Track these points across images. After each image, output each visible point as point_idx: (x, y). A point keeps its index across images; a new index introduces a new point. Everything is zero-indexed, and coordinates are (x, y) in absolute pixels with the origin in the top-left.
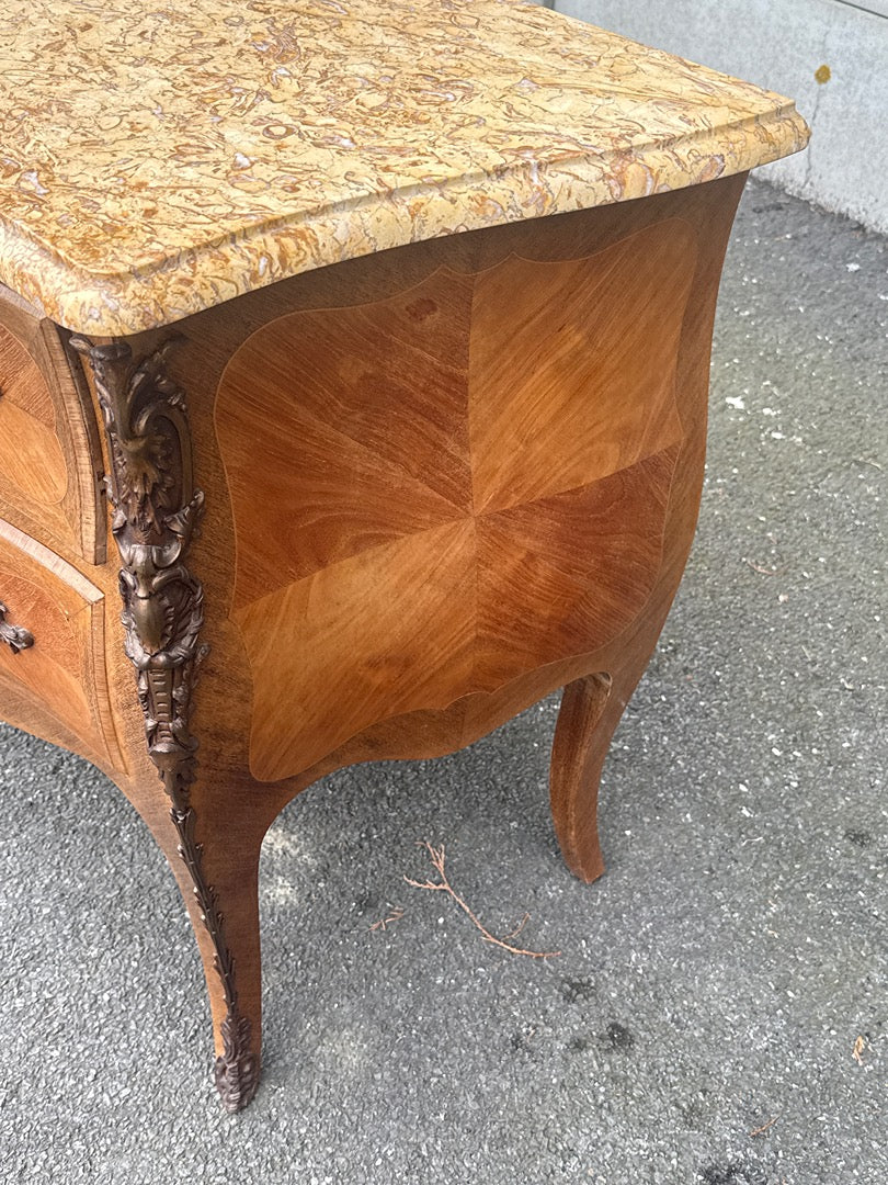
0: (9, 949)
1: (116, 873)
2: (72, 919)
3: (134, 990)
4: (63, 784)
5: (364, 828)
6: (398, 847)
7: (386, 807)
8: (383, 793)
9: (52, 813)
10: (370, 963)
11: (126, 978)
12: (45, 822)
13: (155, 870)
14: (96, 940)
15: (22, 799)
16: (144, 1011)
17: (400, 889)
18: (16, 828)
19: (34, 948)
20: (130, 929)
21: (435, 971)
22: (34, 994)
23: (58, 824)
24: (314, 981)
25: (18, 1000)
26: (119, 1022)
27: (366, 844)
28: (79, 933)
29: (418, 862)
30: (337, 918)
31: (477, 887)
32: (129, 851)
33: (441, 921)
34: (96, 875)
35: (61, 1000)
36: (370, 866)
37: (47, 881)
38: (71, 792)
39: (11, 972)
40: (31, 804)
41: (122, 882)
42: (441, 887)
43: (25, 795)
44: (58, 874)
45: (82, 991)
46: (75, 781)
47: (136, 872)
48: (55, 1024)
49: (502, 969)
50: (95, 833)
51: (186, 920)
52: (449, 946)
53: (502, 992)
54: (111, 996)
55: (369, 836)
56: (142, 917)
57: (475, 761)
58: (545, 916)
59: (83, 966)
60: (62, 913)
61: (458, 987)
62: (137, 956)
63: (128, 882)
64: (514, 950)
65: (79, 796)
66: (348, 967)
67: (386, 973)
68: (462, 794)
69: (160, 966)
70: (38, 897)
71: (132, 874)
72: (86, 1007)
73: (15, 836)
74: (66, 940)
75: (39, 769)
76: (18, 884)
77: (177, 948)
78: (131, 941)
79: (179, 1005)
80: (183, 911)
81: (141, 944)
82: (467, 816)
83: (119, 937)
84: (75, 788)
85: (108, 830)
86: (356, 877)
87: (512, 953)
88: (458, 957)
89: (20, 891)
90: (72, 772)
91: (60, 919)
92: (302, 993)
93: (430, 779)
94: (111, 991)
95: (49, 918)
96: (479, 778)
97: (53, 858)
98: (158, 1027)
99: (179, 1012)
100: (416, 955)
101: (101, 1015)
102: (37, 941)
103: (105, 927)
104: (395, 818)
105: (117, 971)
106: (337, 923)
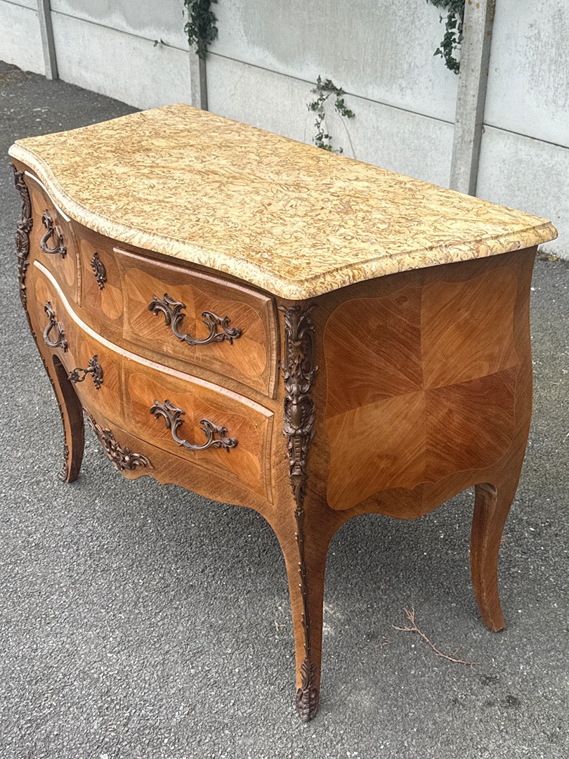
1: (238, 617)
2: (217, 636)
3: (251, 668)
4: (208, 578)
5: (369, 603)
6: (388, 612)
7: (381, 593)
8: (379, 588)
9: (203, 590)
10: (374, 662)
11: (246, 663)
12: (200, 594)
13: (258, 616)
14: (230, 646)
15: (187, 583)
16: (257, 677)
17: (390, 631)
18: (185, 596)
19: (199, 648)
20: (247, 642)
21: (411, 668)
22: (200, 668)
23: (206, 594)
24: (345, 669)
25: (192, 670)
26: (244, 681)
27: (370, 610)
28: (221, 642)
29: (400, 619)
30: (356, 642)
31: (433, 632)
32: (244, 608)
33: (413, 646)
34: (227, 618)
36: (373, 620)
37: (203, 619)
38: (212, 581)
39: (188, 658)
40: (192, 586)
41: (242, 621)
42: (413, 629)
44: (208, 617)
45: (224, 668)
46: (213, 576)
47: (249, 617)
48: (212, 681)
49: (447, 668)
50: (226, 599)
51: (276, 639)
52: (418, 658)
53: (447, 679)
54: (239, 670)
55: (372, 607)
56: (253, 637)
57: (431, 574)
58: (471, 647)
59: (223, 657)
60: (212, 633)
61: (423, 675)
62: (252, 653)
63: (244, 621)
64: (454, 660)
65: (216, 583)
66: (363, 664)
67: (383, 668)
68: (424, 589)
69: (264, 658)
70: (198, 626)
71: (246, 618)
72: (227, 674)
73: (185, 599)
74: (215, 645)
75: (194, 570)
76: (188, 620)
77: (272, 651)
78: (248, 647)
79: (274, 675)
80: (274, 635)
81: (253, 648)
82: (426, 600)
83: (241, 645)
84: (214, 580)
85: (232, 599)
86: (366, 624)
87: (453, 662)
88: (422, 662)
89: (190, 623)
90: (211, 572)
91: (211, 636)
92: (339, 673)
93: (406, 582)
94: (240, 668)
95: (205, 635)
96: (433, 582)
97: (205, 610)
98: (264, 684)
99: (274, 679)
100: (400, 660)
101: (234, 678)
102: (200, 645)
103: (234, 640)
104: (386, 599)
105: (242, 659)
106: (356, 644)
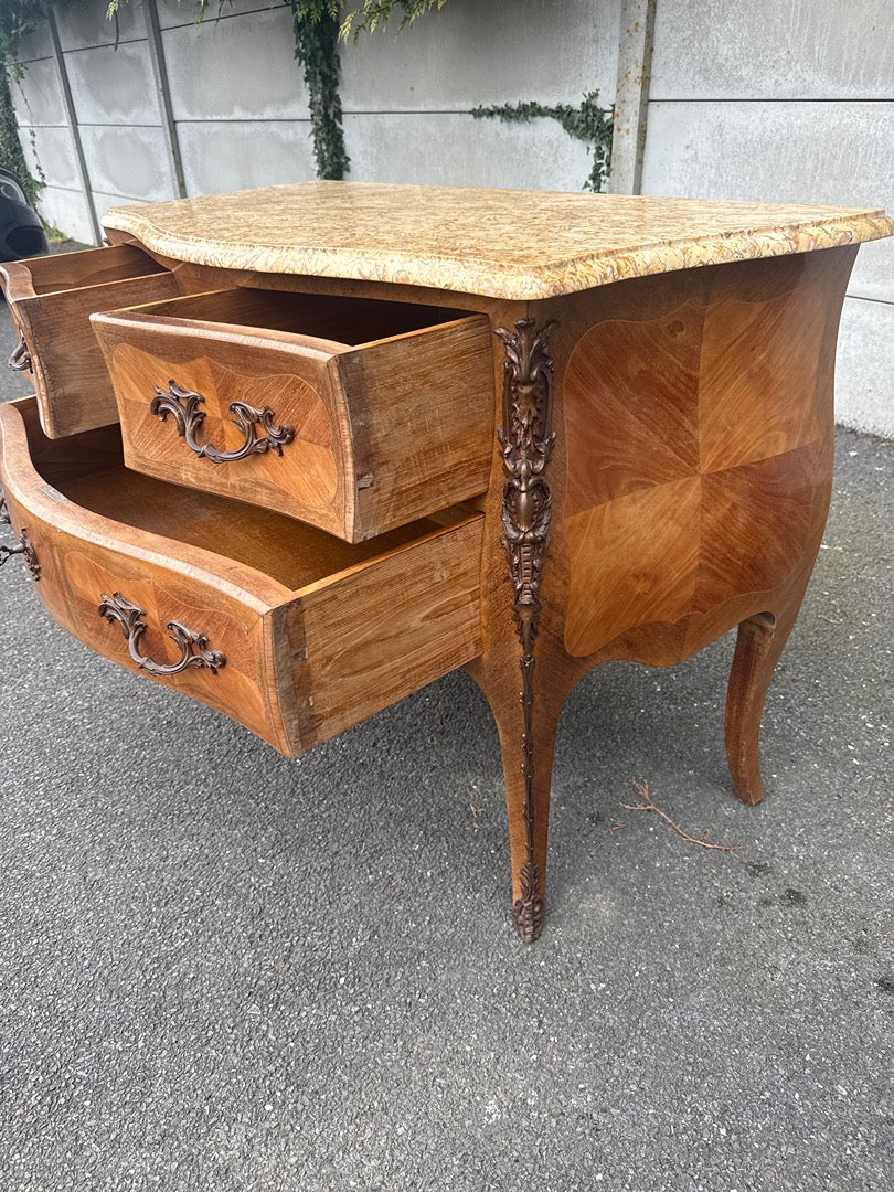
0: (361, 847)
1: (424, 802)
2: (398, 829)
3: (447, 869)
6: (612, 786)
7: (598, 762)
8: (594, 756)
10: (606, 854)
11: (440, 862)
13: (448, 799)
14: (417, 841)
16: (456, 882)
17: (619, 811)
20: (438, 833)
21: (654, 859)
22: (380, 873)
24: (569, 865)
25: (370, 877)
27: (589, 784)
28: (405, 836)
29: (628, 794)
30: (578, 828)
31: (673, 809)
32: (430, 789)
33: (651, 829)
35: (398, 876)
36: (594, 797)
39: (363, 860)
42: (648, 807)
43: (358, 759)
44: (386, 803)
45: (412, 870)
46: (388, 750)
48: (397, 890)
49: (701, 857)
51: (475, 828)
52: (661, 845)
53: (705, 871)
54: (432, 874)
55: (590, 780)
58: (725, 825)
59: (410, 856)
60: (392, 825)
61: (673, 869)
64: (708, 845)
65: (392, 759)
72: (417, 879)
73: (355, 782)
74: (397, 841)
80: (472, 823)
82: (657, 767)
83: (431, 839)
84: (389, 754)
86: (586, 803)
87: (707, 848)
88: (668, 849)
90: (385, 745)
94: (432, 871)
95: (383, 828)
100: (639, 849)
101: (427, 885)
104: (606, 769)
105: (434, 859)
106: (579, 830)
